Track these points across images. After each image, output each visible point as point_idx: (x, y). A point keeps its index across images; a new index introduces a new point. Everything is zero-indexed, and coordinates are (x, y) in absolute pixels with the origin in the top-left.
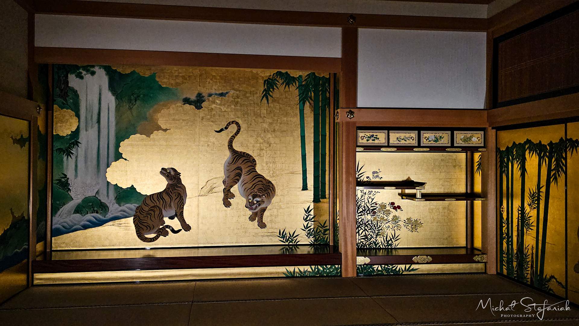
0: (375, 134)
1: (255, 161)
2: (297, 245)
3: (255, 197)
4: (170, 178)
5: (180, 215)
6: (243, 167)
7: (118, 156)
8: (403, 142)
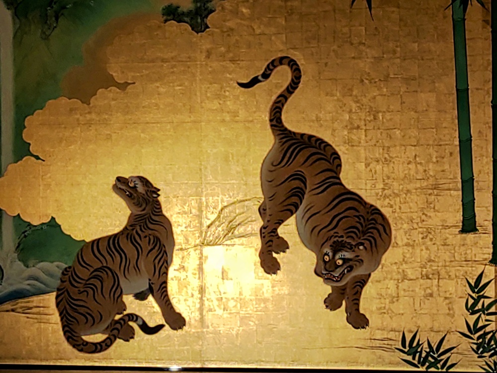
1: (339, 158)
3: (340, 250)
4: (135, 201)
5: (159, 290)
7: (22, 150)
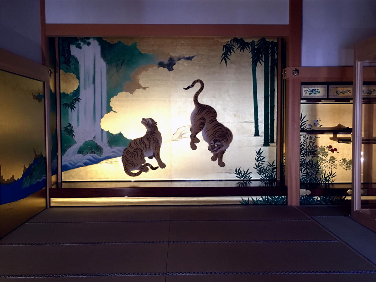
0: (316, 88)
1: (216, 113)
2: (250, 180)
3: (216, 142)
4: (149, 126)
5: (157, 155)
6: (205, 117)
8: (342, 95)
